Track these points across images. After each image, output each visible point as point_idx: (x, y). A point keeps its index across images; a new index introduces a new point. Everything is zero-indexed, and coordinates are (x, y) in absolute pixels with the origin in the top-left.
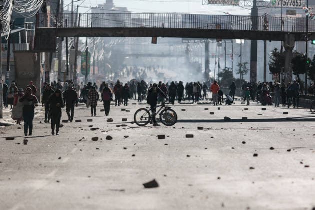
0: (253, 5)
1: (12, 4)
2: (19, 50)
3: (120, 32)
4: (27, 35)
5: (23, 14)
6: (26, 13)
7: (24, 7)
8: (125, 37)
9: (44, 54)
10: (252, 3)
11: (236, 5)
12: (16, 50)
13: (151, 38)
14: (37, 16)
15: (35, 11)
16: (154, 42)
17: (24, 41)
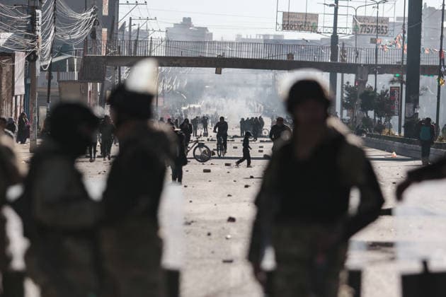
0: (332, 32)
1: (53, 31)
2: (64, 79)
3: (176, 61)
4: (75, 63)
5: (67, 41)
6: (71, 40)
7: (69, 34)
8: (181, 66)
9: (91, 84)
10: (332, 29)
11: (314, 32)
12: (61, 79)
13: (215, 69)
14: (86, 42)
15: (81, 38)
16: (218, 72)
17: (72, 69)
